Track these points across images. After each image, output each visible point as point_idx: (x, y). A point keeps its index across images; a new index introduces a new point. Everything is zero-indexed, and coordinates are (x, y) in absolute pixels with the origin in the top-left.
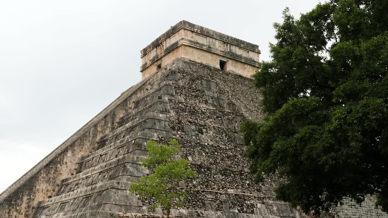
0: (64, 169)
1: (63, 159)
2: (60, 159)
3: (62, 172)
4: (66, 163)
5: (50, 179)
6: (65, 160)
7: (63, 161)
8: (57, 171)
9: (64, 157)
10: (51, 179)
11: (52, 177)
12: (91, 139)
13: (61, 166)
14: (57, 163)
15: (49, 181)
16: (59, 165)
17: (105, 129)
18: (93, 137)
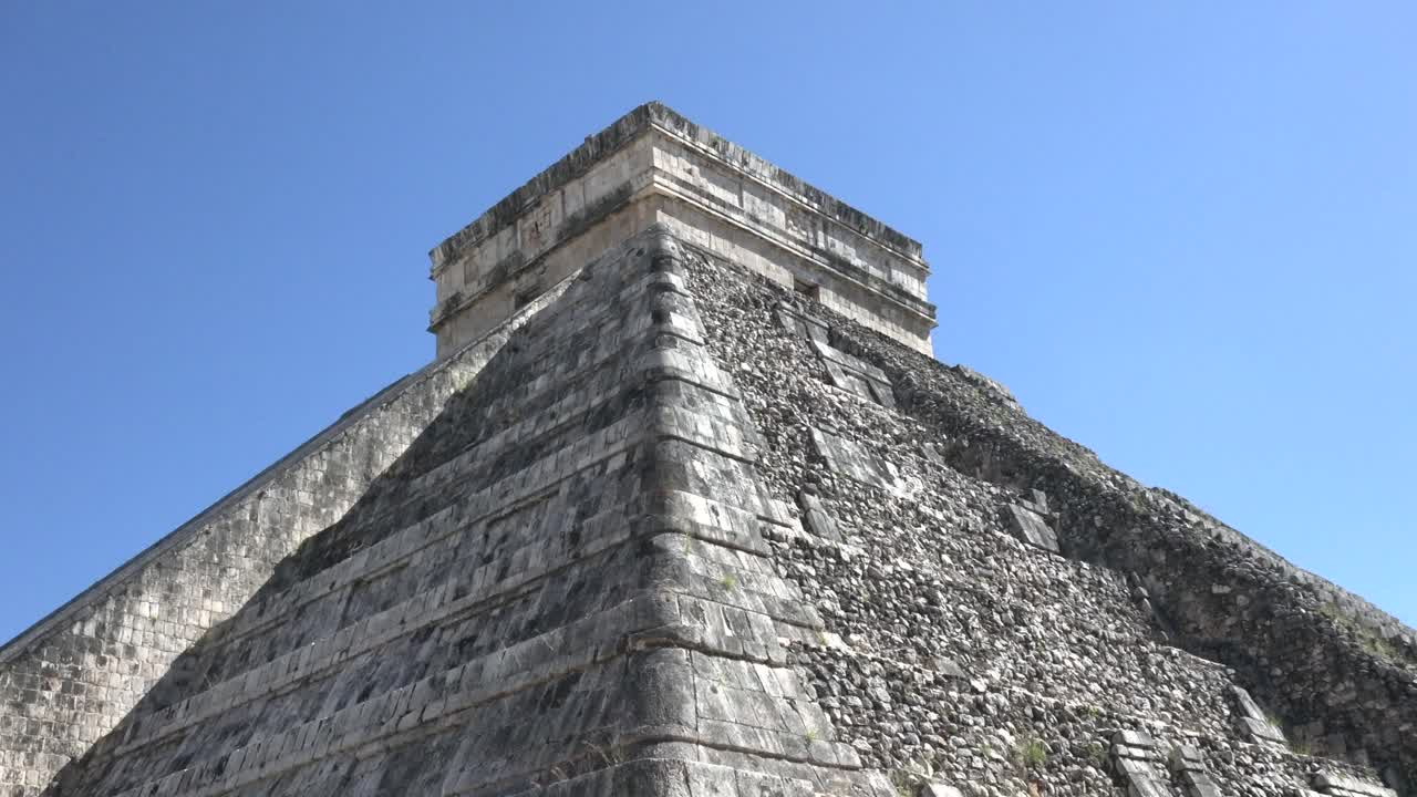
0: (115, 680)
1: (117, 625)
2: (101, 628)
3: (103, 695)
4: (130, 650)
5: (35, 732)
6: (125, 635)
7: (112, 640)
8: (79, 690)
9: (118, 614)
10: (44, 730)
11: (51, 718)
12: (260, 540)
13: (102, 661)
14: (82, 650)
15: (26, 740)
16: (90, 660)
17: (331, 503)
18: (273, 533)
